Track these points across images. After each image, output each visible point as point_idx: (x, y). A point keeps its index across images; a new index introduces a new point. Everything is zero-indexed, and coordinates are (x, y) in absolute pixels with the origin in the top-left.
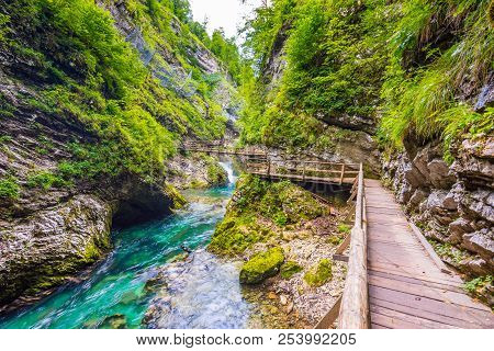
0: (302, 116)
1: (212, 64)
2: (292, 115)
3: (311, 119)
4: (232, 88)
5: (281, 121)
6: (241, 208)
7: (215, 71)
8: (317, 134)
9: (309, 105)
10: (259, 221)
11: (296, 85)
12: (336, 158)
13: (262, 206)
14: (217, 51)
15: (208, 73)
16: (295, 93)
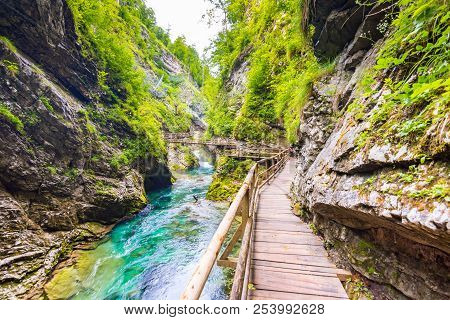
0: (258, 122)
1: (176, 67)
2: (251, 121)
3: (262, 124)
4: (194, 87)
5: (244, 125)
6: (223, 176)
7: (178, 72)
8: (266, 133)
9: (261, 116)
10: (235, 183)
11: (253, 103)
12: (276, 147)
13: (235, 175)
14: (180, 56)
15: (173, 75)
16: (253, 108)
